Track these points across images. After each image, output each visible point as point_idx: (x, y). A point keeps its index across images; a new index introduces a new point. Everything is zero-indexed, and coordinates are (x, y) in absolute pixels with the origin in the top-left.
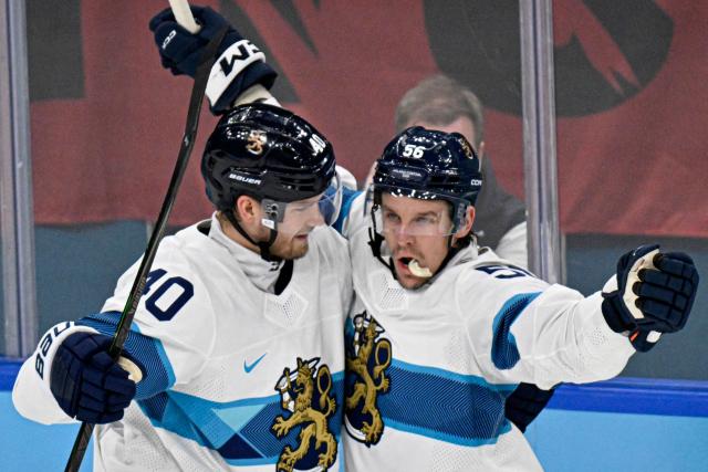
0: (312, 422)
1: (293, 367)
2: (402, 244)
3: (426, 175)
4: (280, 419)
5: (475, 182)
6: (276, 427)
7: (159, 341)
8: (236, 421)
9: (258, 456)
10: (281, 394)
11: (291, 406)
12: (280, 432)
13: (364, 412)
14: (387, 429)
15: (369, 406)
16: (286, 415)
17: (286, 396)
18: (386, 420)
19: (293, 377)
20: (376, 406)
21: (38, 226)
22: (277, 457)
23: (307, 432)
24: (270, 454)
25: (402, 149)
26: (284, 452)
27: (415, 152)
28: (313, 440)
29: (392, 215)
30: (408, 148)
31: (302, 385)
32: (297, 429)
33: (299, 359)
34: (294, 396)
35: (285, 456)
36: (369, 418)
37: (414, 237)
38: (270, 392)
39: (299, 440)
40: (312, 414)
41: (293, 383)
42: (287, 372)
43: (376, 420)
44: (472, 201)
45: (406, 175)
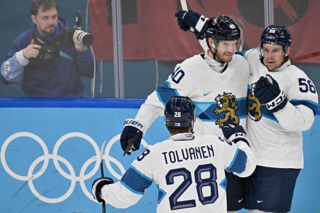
0: (229, 111)
1: (222, 94)
2: (269, 58)
3: (276, 38)
4: (217, 109)
5: (290, 40)
6: (215, 111)
7: (175, 89)
8: (204, 108)
9: (210, 119)
10: (217, 101)
11: (221, 106)
12: (217, 113)
13: (256, 111)
14: (263, 117)
15: (258, 110)
16: (219, 108)
17: (219, 103)
18: (263, 114)
19: (222, 97)
20: (261, 110)
21: (125, 61)
22: (216, 120)
23: (228, 114)
24: (213, 119)
25: (269, 31)
26: (219, 119)
27: (273, 31)
28: (230, 117)
29: (267, 50)
30: (271, 30)
31: (225, 100)
32: (224, 113)
33: (224, 93)
34: (222, 103)
35: (219, 120)
36: (258, 113)
37: (273, 56)
38: (213, 100)
39: (225, 116)
40: (229, 109)
41: (222, 99)
42: (219, 95)
43: (260, 114)
44: (289, 45)
45: (270, 38)
